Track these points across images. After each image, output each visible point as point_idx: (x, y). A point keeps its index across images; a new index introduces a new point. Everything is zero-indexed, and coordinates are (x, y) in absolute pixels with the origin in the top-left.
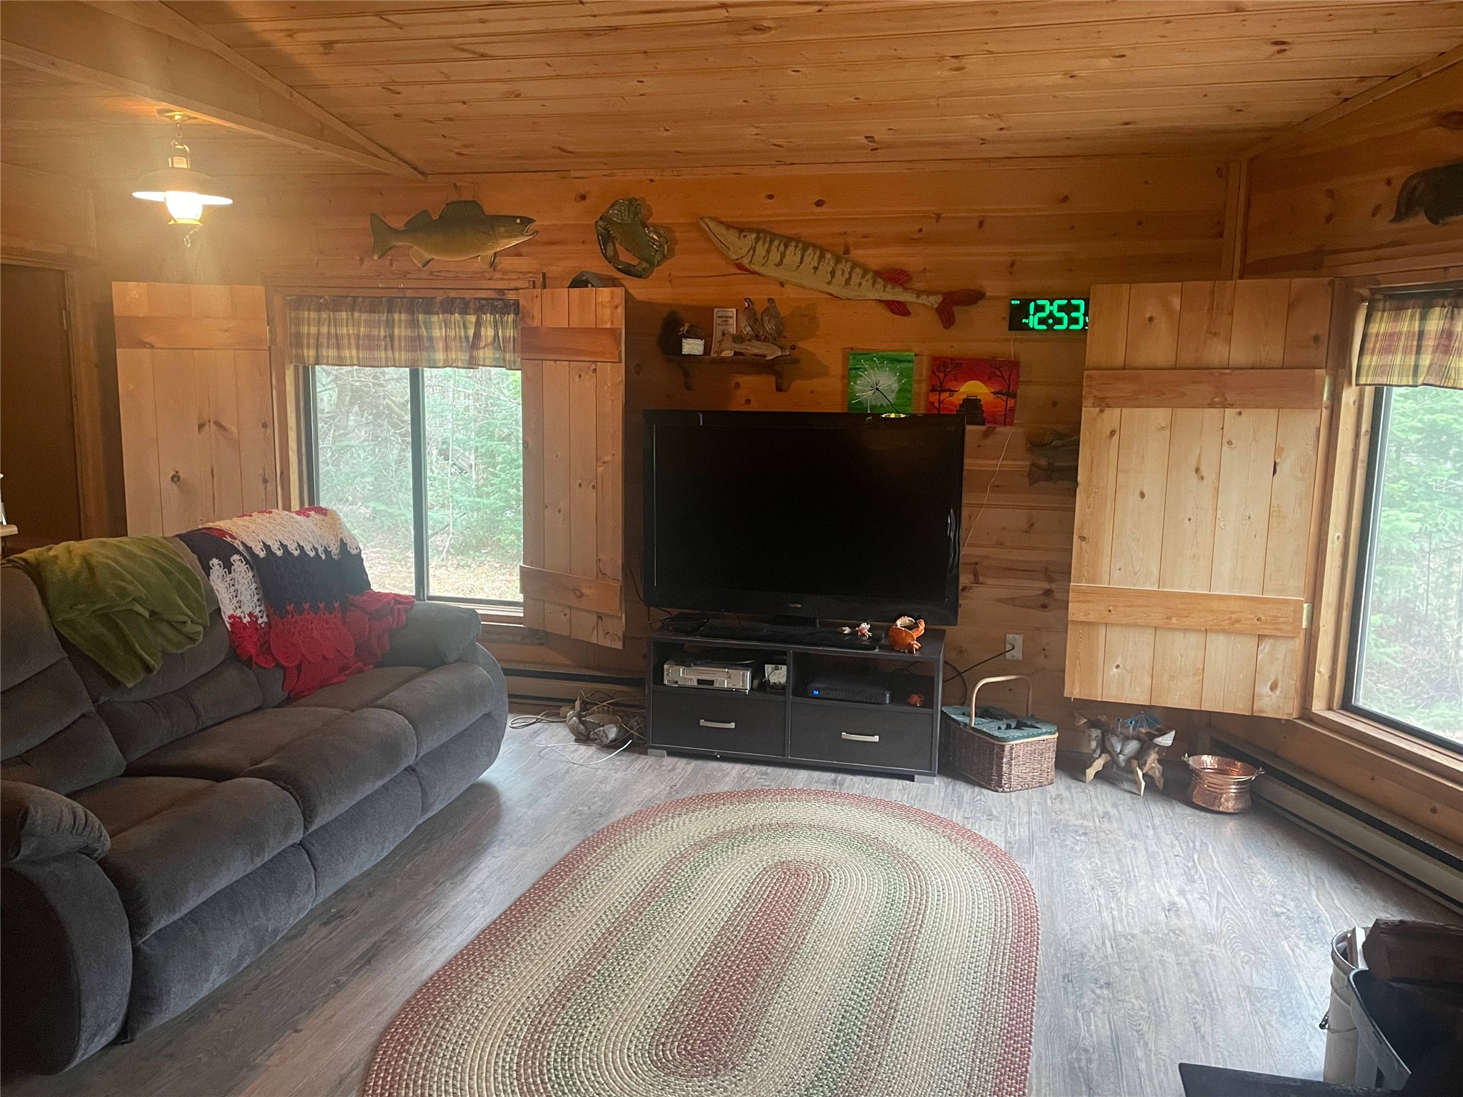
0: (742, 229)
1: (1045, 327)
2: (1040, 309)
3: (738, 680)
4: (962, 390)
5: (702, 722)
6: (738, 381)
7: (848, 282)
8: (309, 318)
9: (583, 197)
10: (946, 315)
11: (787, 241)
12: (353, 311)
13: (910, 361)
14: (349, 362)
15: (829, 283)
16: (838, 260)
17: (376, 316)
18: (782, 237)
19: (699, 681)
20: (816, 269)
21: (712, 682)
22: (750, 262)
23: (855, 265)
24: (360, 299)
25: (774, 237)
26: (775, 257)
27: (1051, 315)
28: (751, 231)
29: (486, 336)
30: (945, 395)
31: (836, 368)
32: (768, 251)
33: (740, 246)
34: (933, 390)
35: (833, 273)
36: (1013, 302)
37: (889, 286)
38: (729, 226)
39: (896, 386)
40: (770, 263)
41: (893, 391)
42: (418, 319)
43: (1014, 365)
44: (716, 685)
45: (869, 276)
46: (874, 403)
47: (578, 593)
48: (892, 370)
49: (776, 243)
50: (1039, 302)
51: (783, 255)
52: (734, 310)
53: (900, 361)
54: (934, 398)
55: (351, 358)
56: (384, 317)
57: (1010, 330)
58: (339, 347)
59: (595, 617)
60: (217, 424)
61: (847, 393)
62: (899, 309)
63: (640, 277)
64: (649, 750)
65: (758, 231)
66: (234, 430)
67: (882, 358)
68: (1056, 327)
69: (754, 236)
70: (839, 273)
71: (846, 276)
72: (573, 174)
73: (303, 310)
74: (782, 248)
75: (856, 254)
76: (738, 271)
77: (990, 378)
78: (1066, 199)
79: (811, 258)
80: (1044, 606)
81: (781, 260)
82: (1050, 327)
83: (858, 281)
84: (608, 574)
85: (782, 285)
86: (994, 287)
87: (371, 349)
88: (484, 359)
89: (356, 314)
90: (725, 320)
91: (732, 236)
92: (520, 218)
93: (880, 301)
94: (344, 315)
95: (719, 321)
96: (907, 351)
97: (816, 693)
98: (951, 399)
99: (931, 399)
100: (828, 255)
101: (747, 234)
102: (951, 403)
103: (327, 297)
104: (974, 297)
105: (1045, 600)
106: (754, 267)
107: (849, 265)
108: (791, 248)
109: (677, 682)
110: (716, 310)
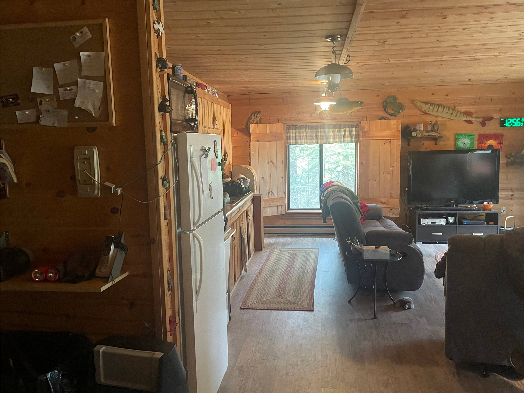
0: (426, 103)
1: (510, 126)
2: (509, 121)
3: (442, 222)
4: (488, 143)
5: (433, 234)
6: (424, 143)
7: (456, 116)
8: (292, 132)
9: (379, 96)
10: (483, 124)
11: (439, 105)
12: (306, 129)
13: (473, 136)
14: (304, 143)
15: (451, 116)
16: (453, 110)
17: (313, 130)
18: (437, 105)
19: (432, 223)
20: (447, 112)
21: (435, 223)
22: (428, 111)
23: (458, 112)
24: (308, 126)
25: (435, 105)
26: (436, 109)
27: (512, 123)
28: (429, 103)
29: (347, 134)
30: (483, 144)
31: (452, 138)
32: (434, 108)
33: (425, 107)
34: (480, 143)
35: (452, 113)
36: (502, 120)
37: (468, 116)
38: (422, 102)
39: (470, 142)
40: (434, 112)
41: (469, 144)
42: (326, 131)
43: (502, 136)
44: (437, 223)
45: (462, 114)
46: (463, 147)
47: (383, 203)
48: (468, 138)
49: (436, 106)
50: (509, 119)
51: (438, 110)
52: (423, 124)
53: (470, 136)
54: (480, 145)
55: (304, 142)
56: (315, 130)
57: (500, 126)
58: (300, 139)
59: (389, 209)
60: (272, 162)
61: (455, 145)
62: (470, 122)
63: (395, 116)
64: (417, 243)
65: (431, 103)
66: (276, 163)
67: (465, 135)
68: (513, 126)
69: (429, 104)
70: (454, 113)
71: (456, 114)
72: (376, 90)
73: (291, 129)
74: (438, 107)
75: (458, 108)
76: (424, 114)
77: (496, 139)
78: (514, 93)
79: (446, 110)
80: (511, 199)
81: (437, 110)
82: (512, 126)
83: (459, 115)
84: (394, 196)
85: (436, 117)
86: (496, 116)
87: (312, 139)
88: (347, 140)
89: (307, 130)
90: (420, 127)
91: (423, 105)
92: (360, 102)
93: (464, 120)
94: (303, 130)
95: (418, 127)
96: (472, 133)
97: (465, 223)
98: (485, 145)
99: (479, 145)
100: (451, 109)
101: (428, 104)
102: (485, 147)
103: (299, 126)
104: (491, 118)
105: (511, 197)
106: (429, 113)
107: (456, 111)
108: (440, 107)
109: (425, 223)
110: (417, 124)
